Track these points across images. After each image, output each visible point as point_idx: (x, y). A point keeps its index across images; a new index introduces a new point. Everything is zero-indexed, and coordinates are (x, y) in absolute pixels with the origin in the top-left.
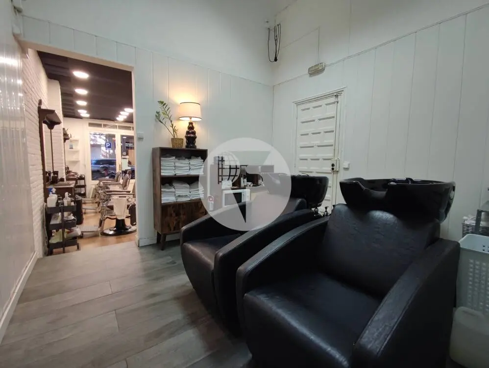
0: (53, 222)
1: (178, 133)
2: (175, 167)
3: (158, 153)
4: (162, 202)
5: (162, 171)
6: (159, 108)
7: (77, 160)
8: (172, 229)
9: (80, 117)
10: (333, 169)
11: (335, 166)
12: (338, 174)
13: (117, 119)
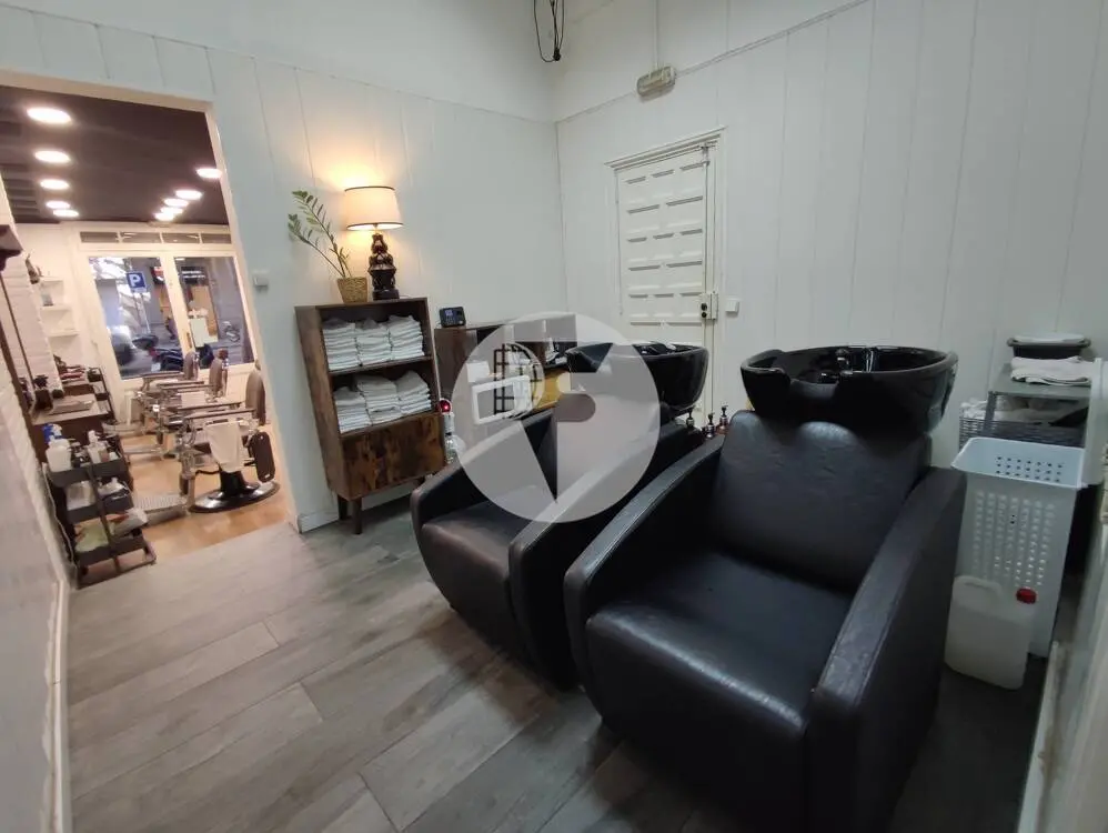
0: (73, 505)
1: (349, 263)
2: (357, 346)
3: (315, 319)
4: (342, 431)
5: (330, 361)
6: (295, 207)
7: (70, 333)
8: (373, 486)
9: (55, 221)
10: (704, 315)
11: (708, 309)
12: (716, 325)
13: (158, 216)
